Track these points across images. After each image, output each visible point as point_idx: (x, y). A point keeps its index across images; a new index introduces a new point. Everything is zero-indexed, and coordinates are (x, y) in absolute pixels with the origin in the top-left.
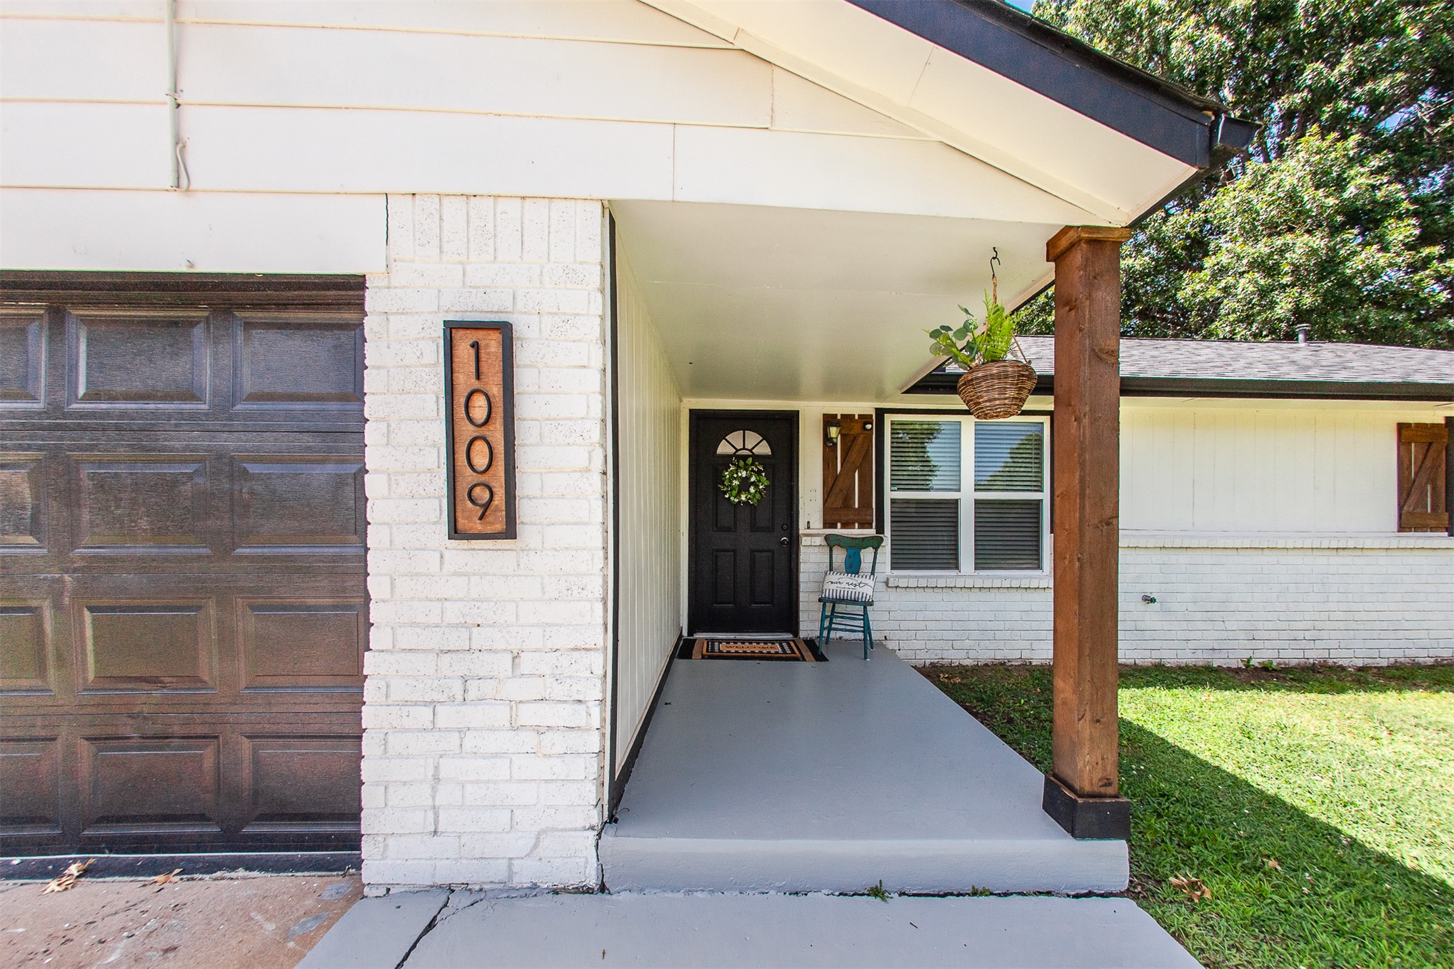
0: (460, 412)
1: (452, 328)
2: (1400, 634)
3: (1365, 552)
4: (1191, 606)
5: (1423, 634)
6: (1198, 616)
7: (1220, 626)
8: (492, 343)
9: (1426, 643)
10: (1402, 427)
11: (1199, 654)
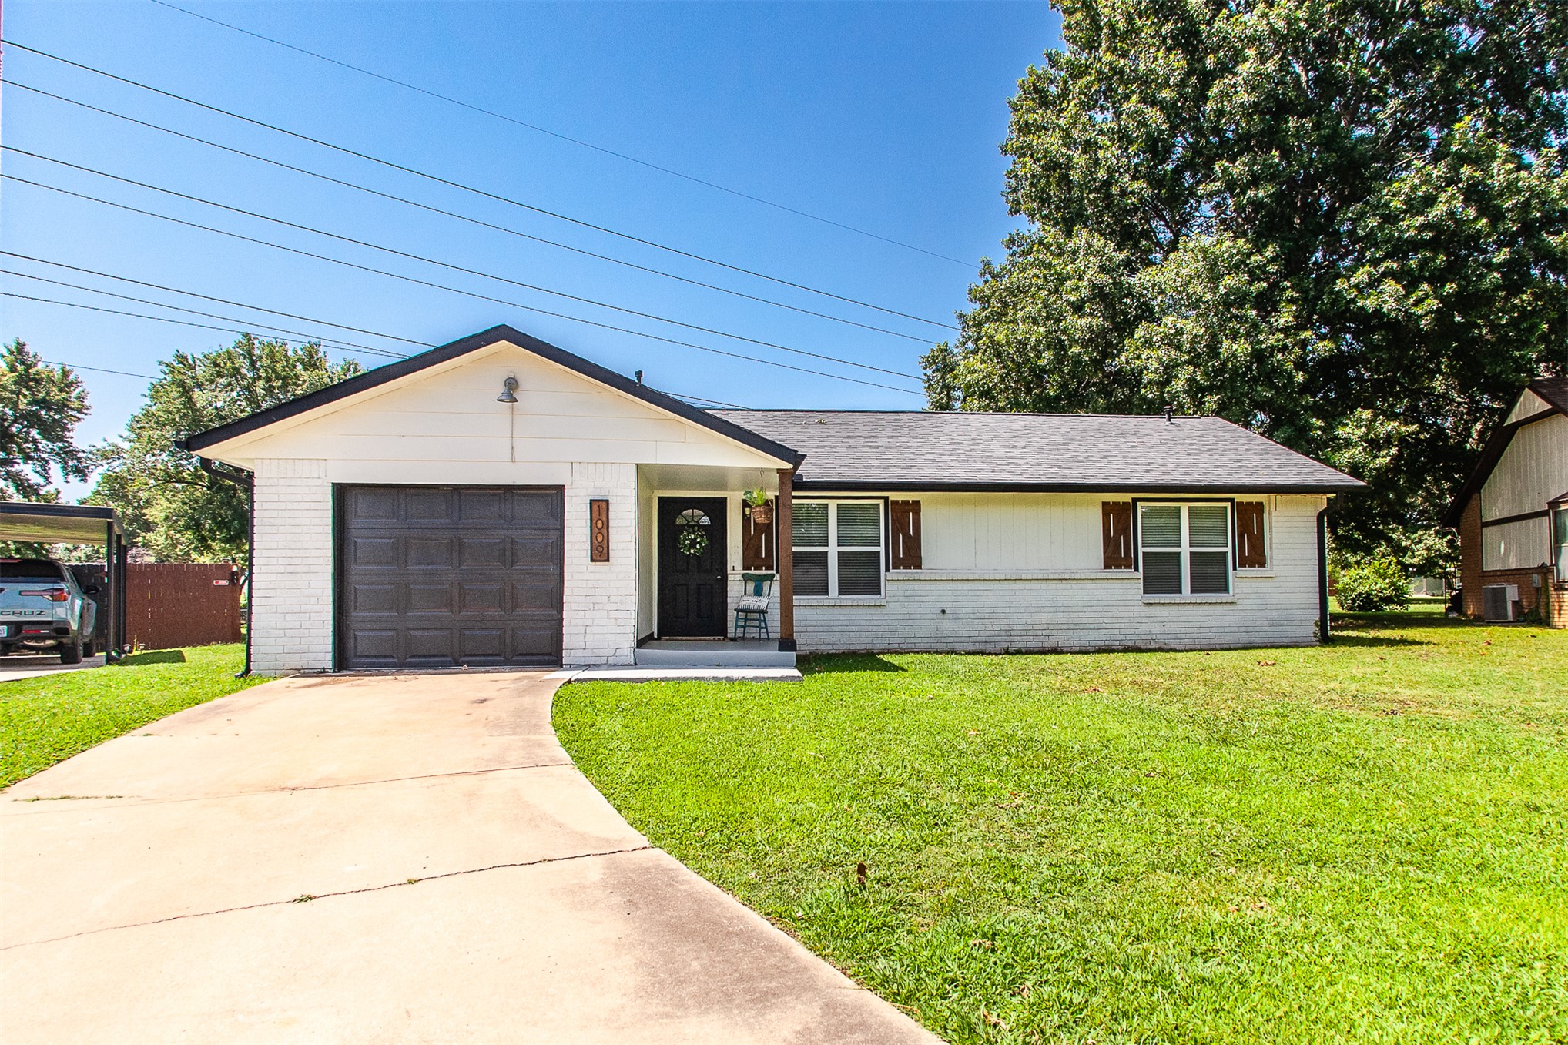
0: (594, 525)
1: (592, 502)
2: (1102, 632)
3: (1079, 582)
4: (972, 616)
5: (1116, 632)
6: (976, 622)
7: (989, 627)
8: (604, 505)
9: (1119, 637)
10: (1105, 504)
11: (977, 645)
